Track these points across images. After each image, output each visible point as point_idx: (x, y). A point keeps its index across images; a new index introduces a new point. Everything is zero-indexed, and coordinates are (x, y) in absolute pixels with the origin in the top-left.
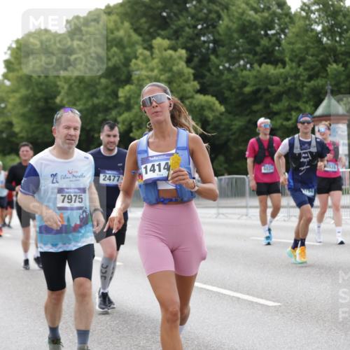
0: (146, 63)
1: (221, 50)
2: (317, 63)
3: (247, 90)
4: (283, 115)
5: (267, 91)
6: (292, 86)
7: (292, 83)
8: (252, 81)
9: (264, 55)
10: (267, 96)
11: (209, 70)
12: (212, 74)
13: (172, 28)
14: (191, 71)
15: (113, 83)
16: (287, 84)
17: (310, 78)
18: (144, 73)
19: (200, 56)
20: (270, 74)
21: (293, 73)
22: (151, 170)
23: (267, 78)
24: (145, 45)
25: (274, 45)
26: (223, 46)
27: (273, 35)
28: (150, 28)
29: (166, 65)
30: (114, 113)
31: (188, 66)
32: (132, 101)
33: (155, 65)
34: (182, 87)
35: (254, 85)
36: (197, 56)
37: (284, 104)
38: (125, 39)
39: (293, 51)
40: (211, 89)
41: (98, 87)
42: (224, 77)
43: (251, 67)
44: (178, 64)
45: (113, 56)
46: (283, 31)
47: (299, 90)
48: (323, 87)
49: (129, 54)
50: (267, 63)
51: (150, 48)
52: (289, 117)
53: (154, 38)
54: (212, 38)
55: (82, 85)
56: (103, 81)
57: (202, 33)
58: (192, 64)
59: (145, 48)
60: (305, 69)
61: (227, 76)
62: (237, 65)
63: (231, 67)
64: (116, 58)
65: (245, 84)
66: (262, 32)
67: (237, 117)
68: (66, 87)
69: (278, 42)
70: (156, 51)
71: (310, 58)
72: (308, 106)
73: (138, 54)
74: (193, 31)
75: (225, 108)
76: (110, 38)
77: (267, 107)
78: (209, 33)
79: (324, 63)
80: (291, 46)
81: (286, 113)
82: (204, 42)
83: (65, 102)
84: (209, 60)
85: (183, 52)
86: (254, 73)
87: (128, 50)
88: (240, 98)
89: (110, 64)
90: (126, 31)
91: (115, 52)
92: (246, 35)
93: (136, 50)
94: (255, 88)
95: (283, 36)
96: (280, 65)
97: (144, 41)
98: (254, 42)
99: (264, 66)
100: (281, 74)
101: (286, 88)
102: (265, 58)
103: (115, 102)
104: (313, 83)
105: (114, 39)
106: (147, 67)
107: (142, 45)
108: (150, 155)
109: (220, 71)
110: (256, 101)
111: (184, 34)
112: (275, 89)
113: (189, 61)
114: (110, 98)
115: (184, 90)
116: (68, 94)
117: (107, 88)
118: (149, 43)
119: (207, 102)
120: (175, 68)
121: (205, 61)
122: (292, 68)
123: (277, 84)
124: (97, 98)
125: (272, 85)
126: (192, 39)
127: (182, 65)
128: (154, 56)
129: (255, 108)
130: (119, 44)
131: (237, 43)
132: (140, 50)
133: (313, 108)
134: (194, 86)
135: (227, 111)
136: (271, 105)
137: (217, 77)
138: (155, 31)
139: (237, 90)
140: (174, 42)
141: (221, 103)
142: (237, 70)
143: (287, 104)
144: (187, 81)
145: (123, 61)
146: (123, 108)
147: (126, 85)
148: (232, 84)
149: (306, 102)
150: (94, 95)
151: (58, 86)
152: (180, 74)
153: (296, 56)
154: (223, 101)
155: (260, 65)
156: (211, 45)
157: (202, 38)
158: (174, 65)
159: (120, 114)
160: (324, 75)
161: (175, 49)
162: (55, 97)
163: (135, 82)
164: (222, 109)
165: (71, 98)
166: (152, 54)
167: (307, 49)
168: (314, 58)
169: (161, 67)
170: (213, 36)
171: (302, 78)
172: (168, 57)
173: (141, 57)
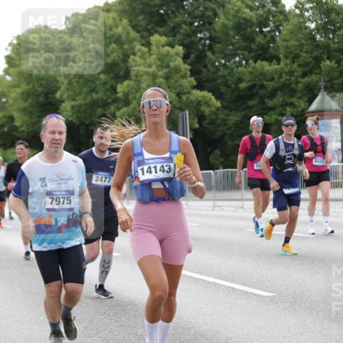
0: (144, 59)
1: (218, 47)
2: (311, 59)
3: (243, 85)
4: (278, 111)
5: (263, 87)
6: (287, 82)
7: (287, 80)
8: (247, 77)
9: (259, 52)
10: (263, 92)
11: (206, 67)
12: (209, 70)
13: (170, 26)
14: (188, 67)
15: (112, 79)
16: (281, 80)
17: (304, 75)
18: (142, 69)
19: (196, 53)
20: (265, 70)
21: (287, 69)
22: (147, 172)
23: (262, 74)
24: (143, 42)
25: (269, 42)
26: (219, 43)
27: (268, 32)
28: (148, 25)
29: (163, 61)
30: (112, 108)
31: (185, 62)
32: (130, 97)
33: (153, 62)
34: (179, 83)
35: (250, 81)
36: (194, 53)
37: (279, 99)
38: (124, 36)
39: (287, 47)
40: (208, 85)
41: (98, 82)
42: (220, 74)
43: (247, 63)
44: (175, 60)
45: (112, 53)
46: (277, 28)
47: (293, 86)
48: (317, 83)
49: (127, 50)
50: (262, 60)
51: (148, 44)
52: (284, 112)
53: (152, 35)
54: (208, 35)
55: (81, 81)
56: (102, 76)
57: (198, 30)
58: (189, 61)
59: (143, 45)
60: (299, 66)
61: (222, 72)
62: (233, 61)
63: (227, 63)
64: (115, 54)
65: (240, 80)
66: (258, 30)
67: (233, 112)
68: (66, 82)
69: (273, 39)
70: (154, 47)
71: (304, 54)
72: (302, 101)
73: (136, 51)
74: (190, 29)
75: (221, 103)
76: (108, 35)
77: (262, 102)
78: (206, 30)
79: (318, 60)
80: (286, 44)
81: (281, 109)
82: (201, 39)
83: (64, 97)
84: (205, 56)
85: (180, 49)
86: (250, 69)
87: (126, 46)
88: (235, 94)
89: (109, 60)
90: (124, 28)
91: (113, 48)
92: (242, 32)
93: (135, 47)
94: (250, 84)
95: (277, 34)
96: (274, 61)
97: (142, 37)
98: (249, 39)
99: (259, 62)
100: (276, 70)
101: (280, 84)
102: (260, 55)
103: (113, 97)
104: (307, 79)
105: (113, 36)
106: (145, 63)
107: (140, 41)
108: (146, 158)
109: (216, 67)
110: (251, 97)
111: (181, 31)
112: (270, 85)
113: (185, 58)
114: (109, 93)
115: (181, 85)
116: (67, 89)
117: (105, 83)
118: (147, 39)
119: (204, 97)
120: (172, 64)
121: (201, 57)
122: (286, 65)
123: (272, 79)
124: (97, 93)
125: (268, 81)
126: (188, 36)
127: (179, 61)
128: (151, 52)
129: (251, 103)
130: (118, 40)
131: (233, 40)
132: (138, 47)
133: (307, 104)
134: (190, 81)
135: (223, 106)
136: (266, 100)
137: (214, 73)
138: (153, 28)
139: (233, 86)
140: (171, 39)
141: (217, 98)
142: (233, 67)
143: (281, 99)
144: (184, 77)
145: (121, 57)
146: (122, 103)
147: (124, 80)
148: (228, 80)
149: (300, 98)
150: (93, 90)
151: (57, 82)
152: (177, 70)
153: (291, 53)
154: (219, 96)
155: (255, 62)
156: (208, 42)
157: (199, 35)
158: (171, 61)
159: (119, 109)
160: (318, 72)
161: (172, 45)
162: (55, 92)
163: (133, 77)
164: (218, 104)
165: (71, 93)
166: (150, 50)
167: (301, 46)
168: (308, 55)
169: (158, 63)
170: (210, 33)
171: (296, 74)
172: (165, 53)
173: (139, 54)
